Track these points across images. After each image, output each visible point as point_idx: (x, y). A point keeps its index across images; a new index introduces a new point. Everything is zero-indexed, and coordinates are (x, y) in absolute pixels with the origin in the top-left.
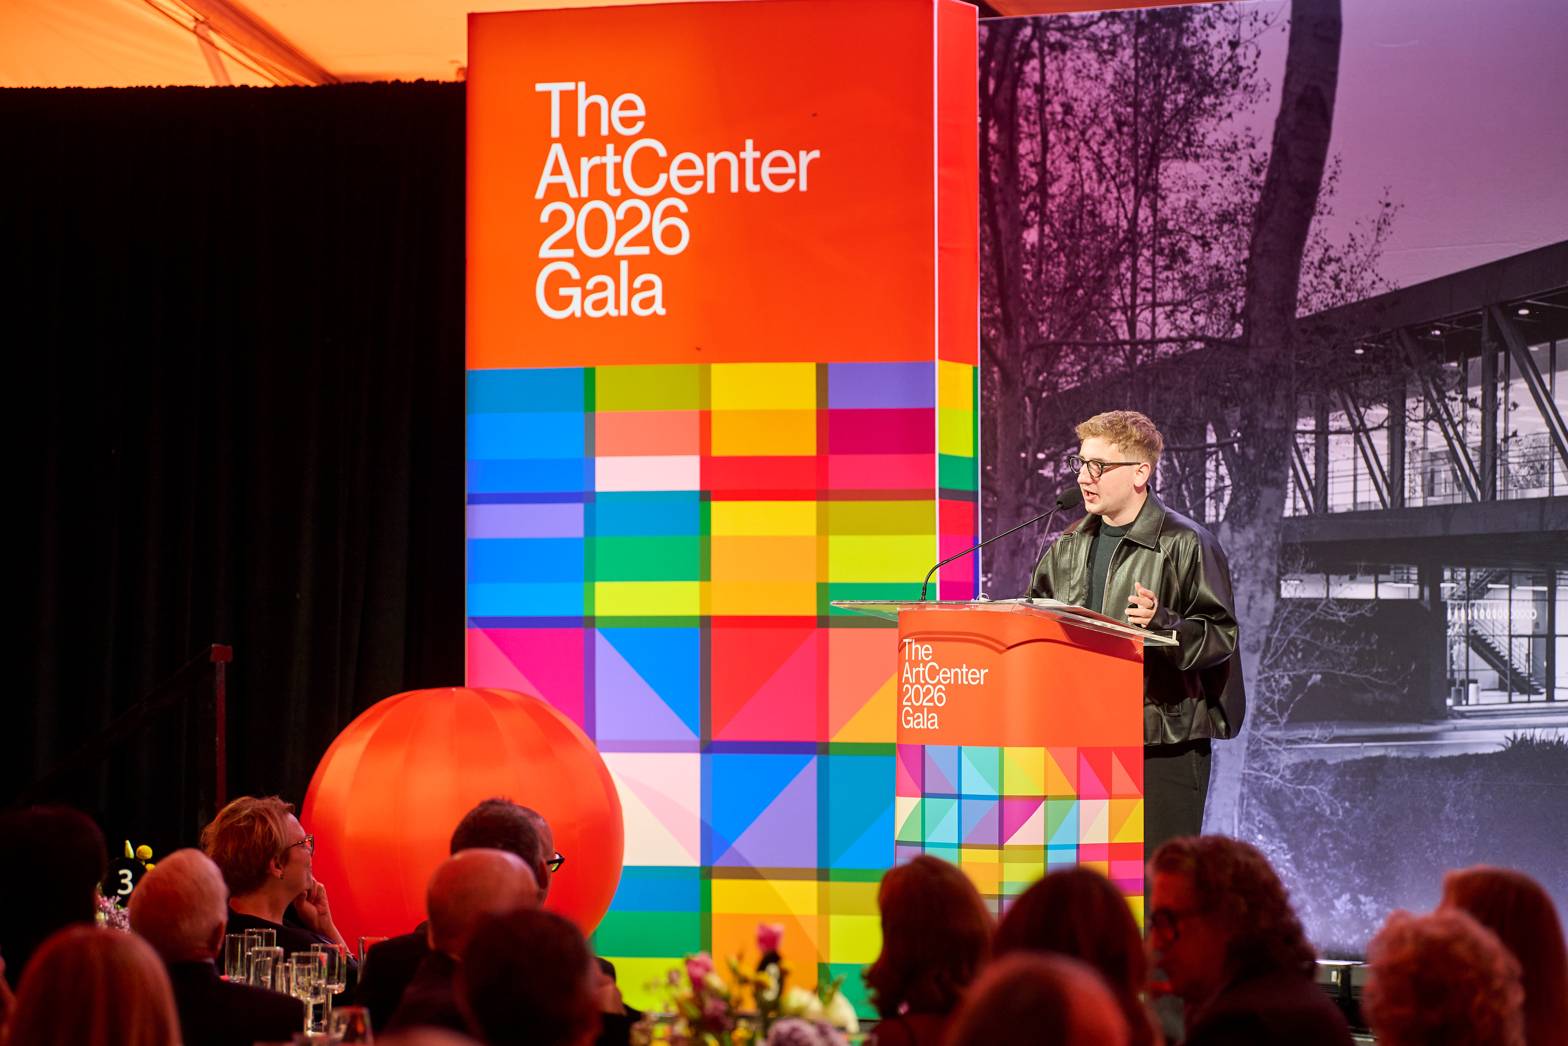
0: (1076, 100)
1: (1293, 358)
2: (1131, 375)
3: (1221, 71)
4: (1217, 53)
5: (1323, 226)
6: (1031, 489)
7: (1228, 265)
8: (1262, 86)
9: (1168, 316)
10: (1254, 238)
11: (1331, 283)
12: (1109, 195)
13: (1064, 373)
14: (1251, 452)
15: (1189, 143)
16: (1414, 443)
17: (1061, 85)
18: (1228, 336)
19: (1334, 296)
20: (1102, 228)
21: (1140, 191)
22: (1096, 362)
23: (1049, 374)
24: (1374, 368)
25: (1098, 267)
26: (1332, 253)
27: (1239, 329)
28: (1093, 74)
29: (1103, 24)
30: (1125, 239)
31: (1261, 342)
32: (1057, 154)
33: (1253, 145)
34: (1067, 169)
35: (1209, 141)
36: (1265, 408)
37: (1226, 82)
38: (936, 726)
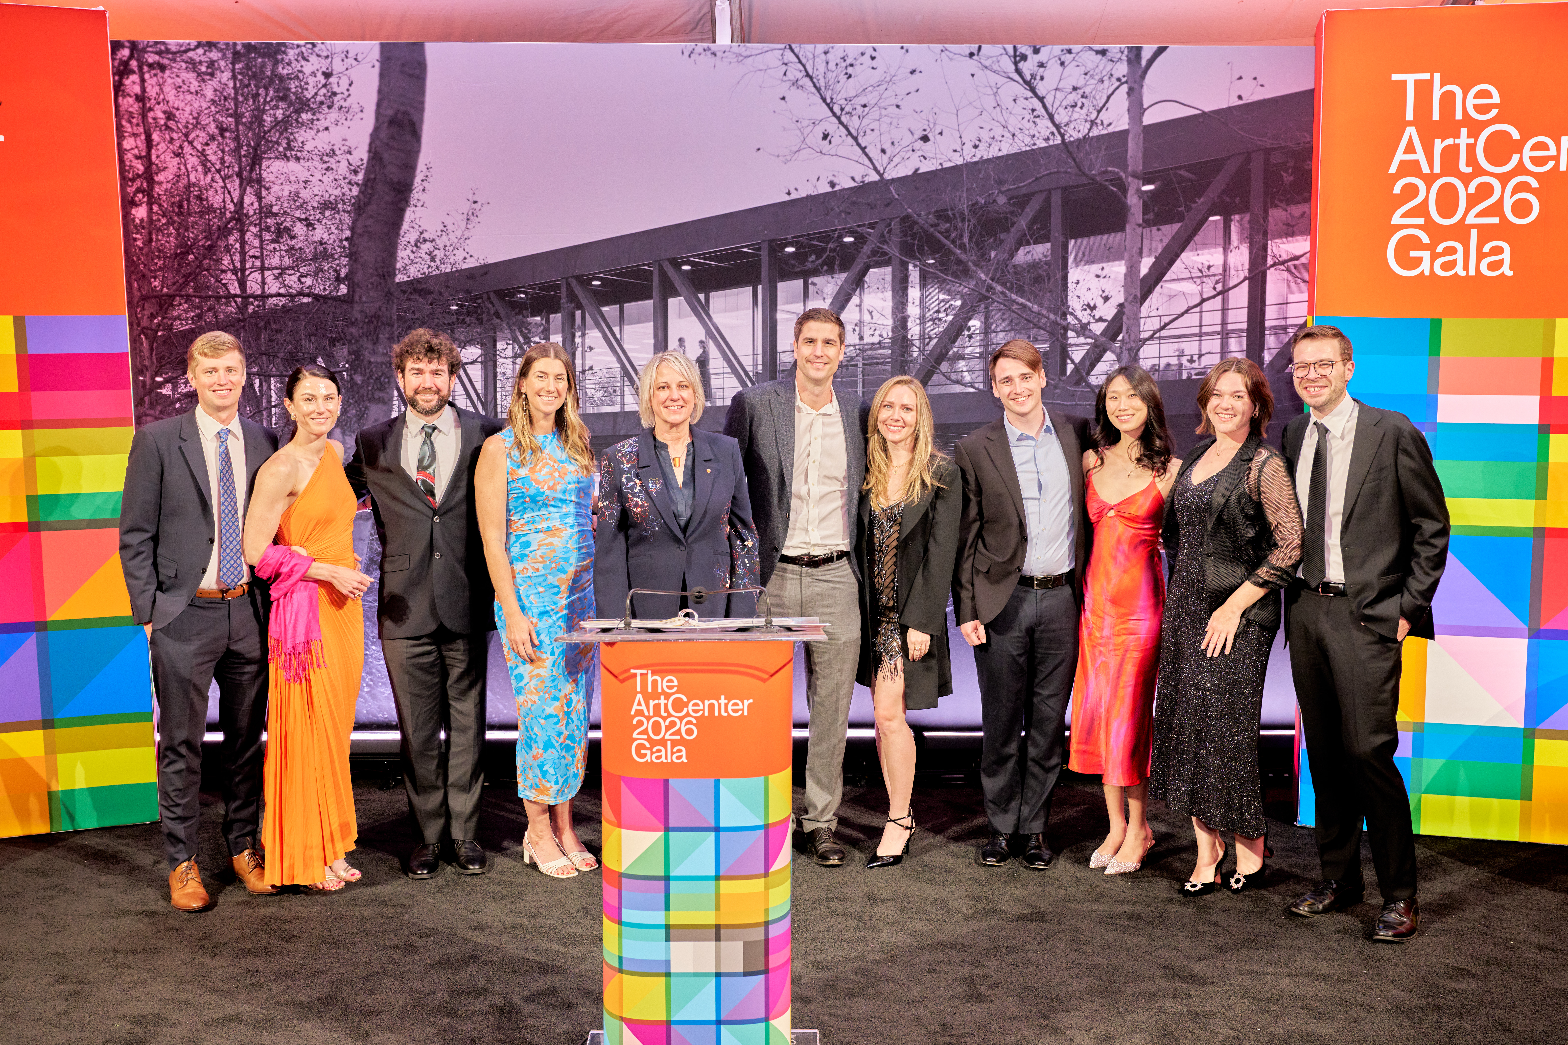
0: (178, 109)
1: (394, 311)
2: (244, 320)
3: (316, 94)
4: (311, 80)
5: (417, 215)
6: (151, 403)
7: (331, 241)
8: (355, 108)
9: (276, 278)
10: (354, 222)
11: (427, 258)
12: (214, 184)
13: (178, 318)
14: (358, 379)
15: (289, 148)
16: (504, 374)
17: (162, 97)
18: (334, 293)
19: (429, 267)
20: (210, 209)
21: (245, 182)
22: (209, 309)
23: (163, 318)
24: (467, 319)
25: (207, 238)
26: (426, 235)
27: (343, 289)
28: (193, 90)
29: (200, 51)
30: (232, 219)
31: (364, 299)
32: (162, 151)
33: (350, 153)
34: (173, 163)
35: (309, 147)
36: (371, 347)
37: (322, 103)
38: (684, 759)
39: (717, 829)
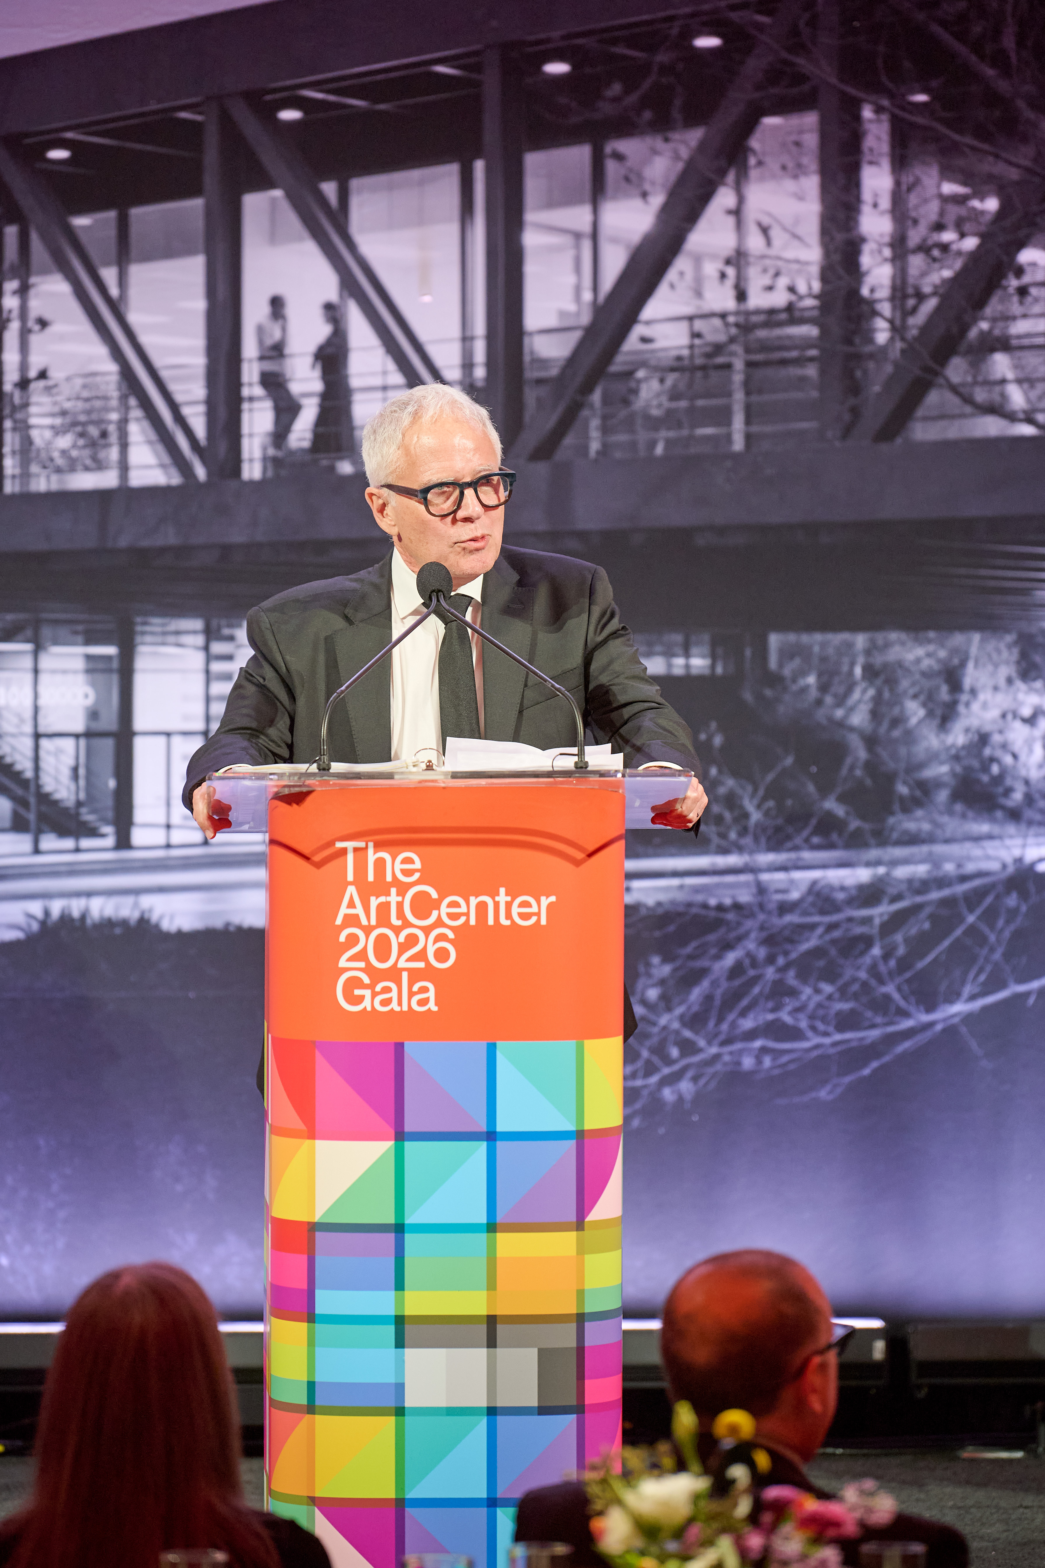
38: (432, 1006)
39: (491, 1136)
